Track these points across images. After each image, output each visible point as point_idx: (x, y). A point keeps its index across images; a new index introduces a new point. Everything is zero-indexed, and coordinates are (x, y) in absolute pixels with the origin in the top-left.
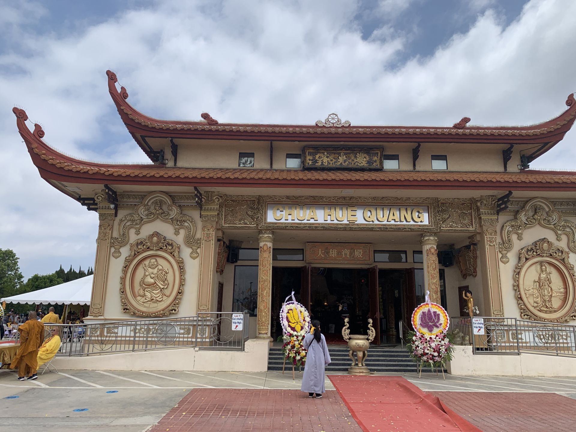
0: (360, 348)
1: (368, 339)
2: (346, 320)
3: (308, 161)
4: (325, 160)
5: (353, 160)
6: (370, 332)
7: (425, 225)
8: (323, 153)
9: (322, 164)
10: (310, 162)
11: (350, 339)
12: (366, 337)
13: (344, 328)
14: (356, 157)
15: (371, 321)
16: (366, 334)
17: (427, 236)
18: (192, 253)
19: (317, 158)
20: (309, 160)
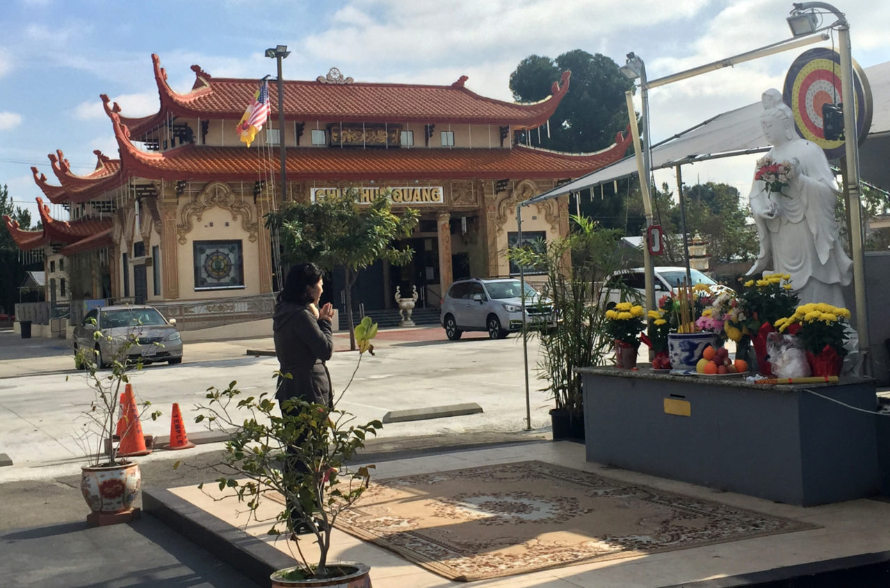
0: (409, 307)
1: (413, 301)
2: (398, 287)
3: (333, 138)
4: (349, 137)
5: (374, 137)
6: (414, 295)
7: (441, 204)
8: (348, 131)
9: (347, 141)
10: (335, 139)
11: (400, 301)
12: (411, 299)
13: (397, 294)
14: (376, 134)
15: (415, 287)
16: (412, 297)
17: (442, 213)
18: (250, 237)
19: (341, 135)
20: (335, 137)
